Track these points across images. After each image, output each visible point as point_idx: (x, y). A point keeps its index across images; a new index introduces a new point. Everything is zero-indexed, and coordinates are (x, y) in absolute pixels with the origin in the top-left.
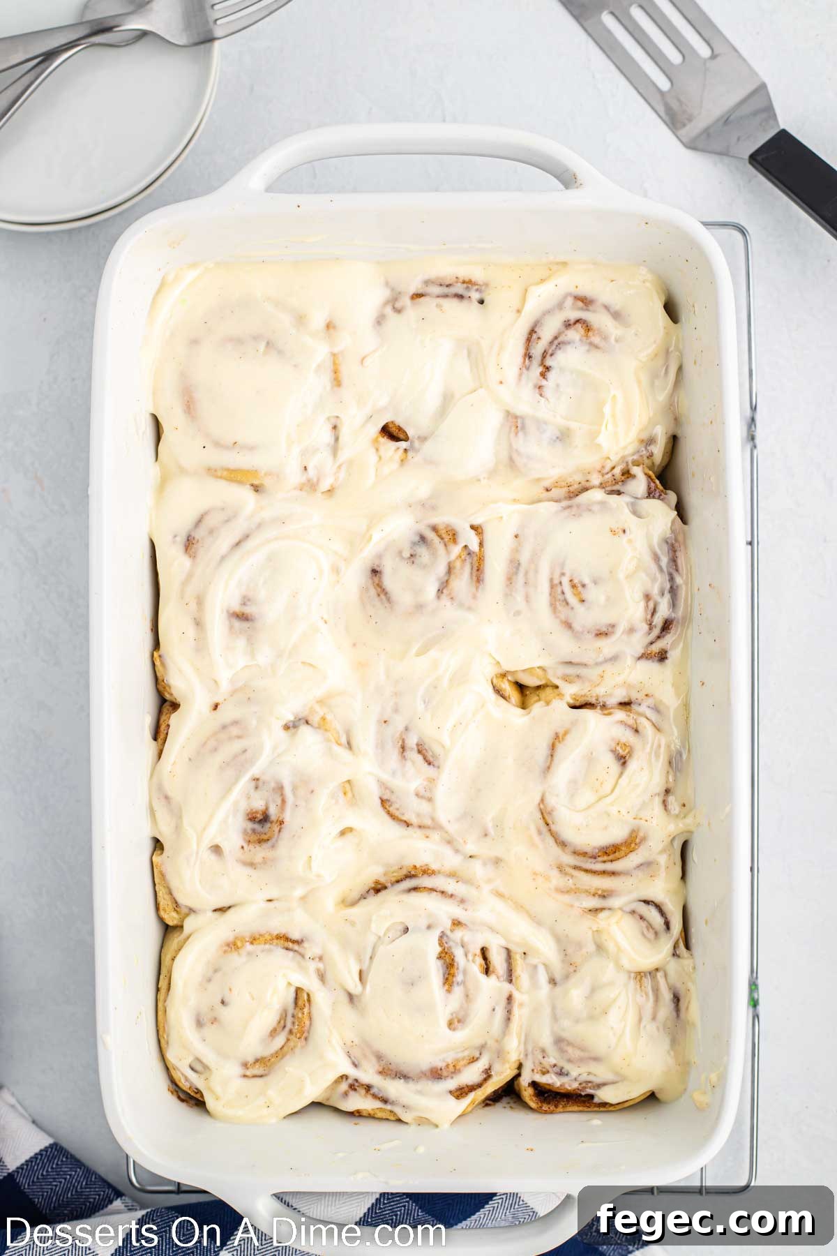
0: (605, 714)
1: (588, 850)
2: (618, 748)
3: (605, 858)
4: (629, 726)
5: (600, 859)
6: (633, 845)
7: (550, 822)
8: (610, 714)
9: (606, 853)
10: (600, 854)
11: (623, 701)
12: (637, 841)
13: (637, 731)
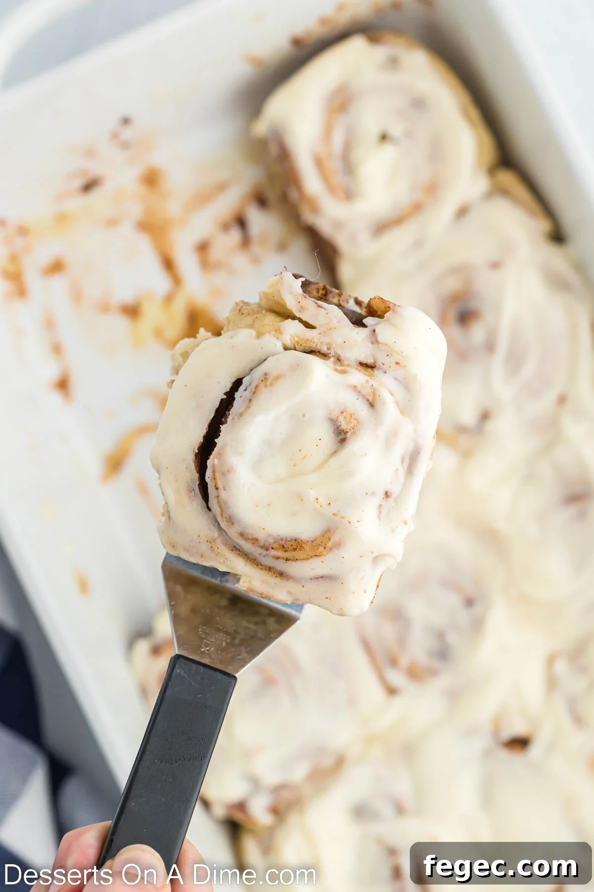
0: (336, 370)
1: (261, 536)
2: (341, 419)
3: (280, 553)
4: (364, 396)
5: (273, 552)
6: (321, 549)
7: (220, 485)
8: (343, 372)
9: (283, 547)
10: (274, 546)
11: (364, 361)
12: (329, 544)
13: (372, 405)
